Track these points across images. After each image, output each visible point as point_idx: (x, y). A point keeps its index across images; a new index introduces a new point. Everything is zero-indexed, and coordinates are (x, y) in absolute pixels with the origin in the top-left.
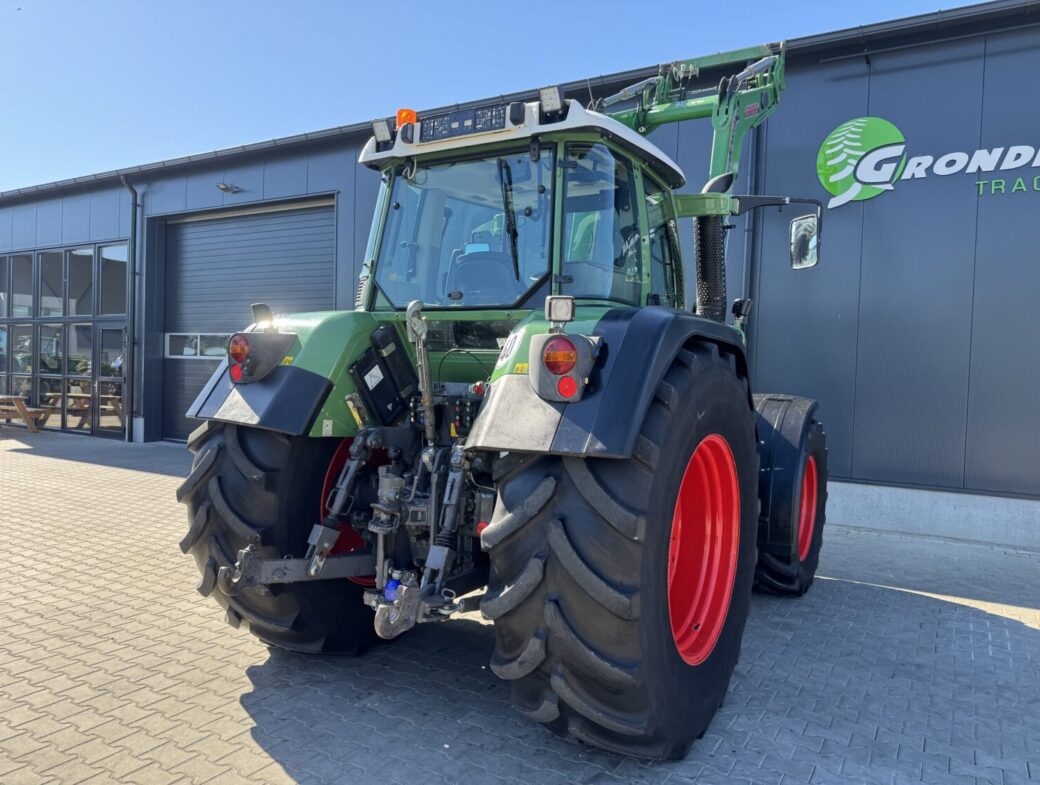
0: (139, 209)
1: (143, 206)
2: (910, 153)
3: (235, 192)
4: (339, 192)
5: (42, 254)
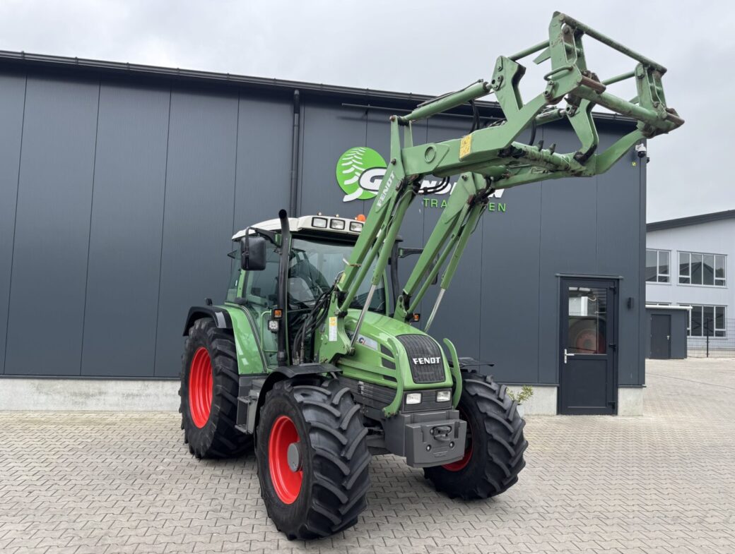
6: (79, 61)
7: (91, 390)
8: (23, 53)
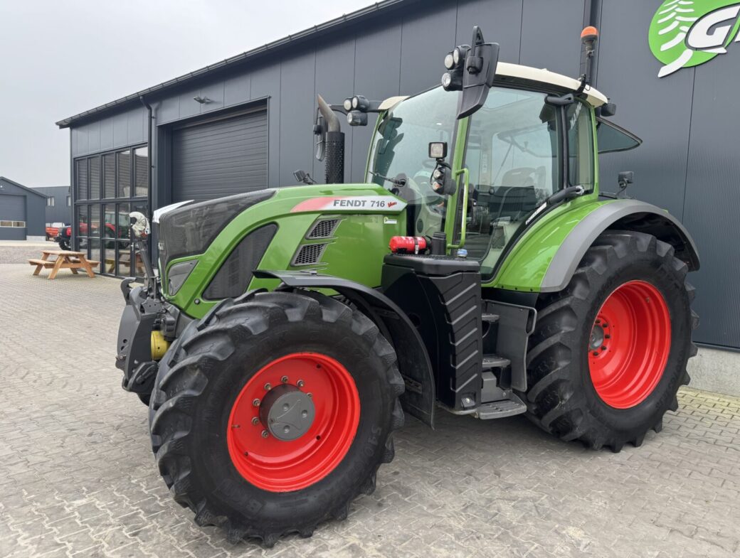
0: (153, 120)
1: (156, 118)
3: (208, 103)
4: (270, 97)
5: (104, 155)
6: (380, 5)
8: (345, 16)
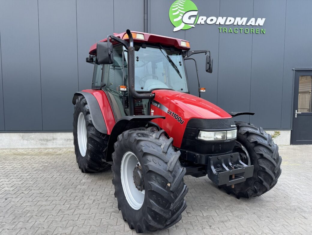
2: (200, 14)
7: (49, 138)
